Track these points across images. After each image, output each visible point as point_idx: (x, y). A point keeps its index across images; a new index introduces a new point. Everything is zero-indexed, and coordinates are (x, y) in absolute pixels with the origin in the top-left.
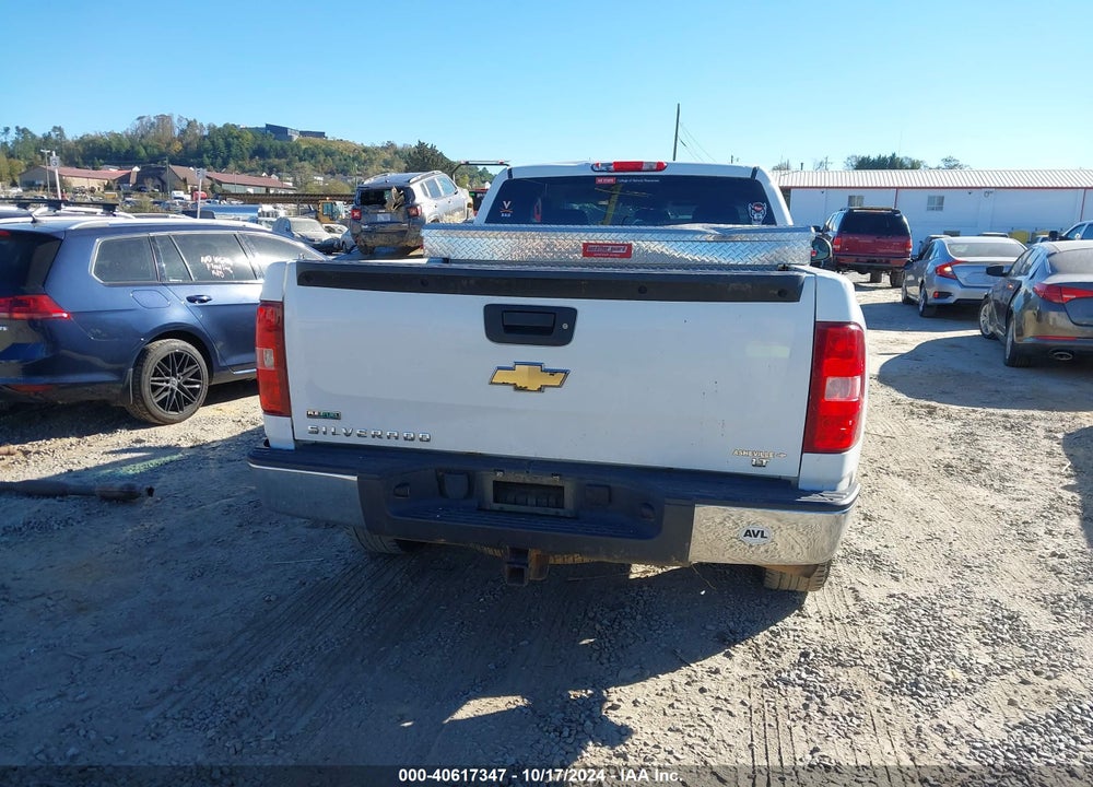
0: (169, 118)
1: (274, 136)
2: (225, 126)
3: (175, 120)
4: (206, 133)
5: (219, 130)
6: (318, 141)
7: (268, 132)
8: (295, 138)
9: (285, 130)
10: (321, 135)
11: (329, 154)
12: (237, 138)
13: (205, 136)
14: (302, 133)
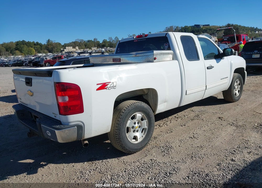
0: (172, 26)
1: (196, 27)
2: (185, 26)
3: (174, 27)
4: (180, 29)
5: (183, 28)
6: (207, 27)
7: (195, 26)
8: (202, 27)
9: (199, 25)
10: (209, 25)
11: (210, 30)
12: (187, 29)
13: (180, 30)
14: (203, 25)
